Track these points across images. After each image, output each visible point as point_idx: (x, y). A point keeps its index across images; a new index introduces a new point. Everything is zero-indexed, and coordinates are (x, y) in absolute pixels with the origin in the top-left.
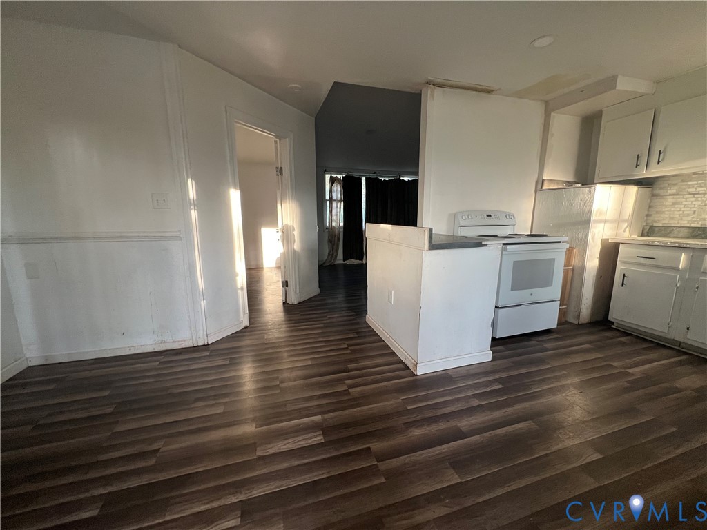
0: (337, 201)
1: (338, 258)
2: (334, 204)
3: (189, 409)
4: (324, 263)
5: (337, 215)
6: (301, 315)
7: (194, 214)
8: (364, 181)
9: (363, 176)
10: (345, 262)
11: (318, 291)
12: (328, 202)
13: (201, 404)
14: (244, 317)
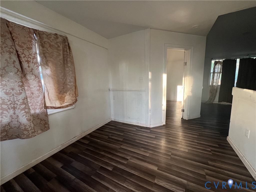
0: (218, 73)
1: (215, 101)
2: (216, 75)
3: (139, 149)
4: (206, 102)
5: (217, 80)
6: (188, 126)
7: (150, 84)
8: (238, 60)
9: (238, 58)
10: (220, 103)
11: (199, 116)
12: (212, 74)
13: (143, 149)
14: (164, 121)
